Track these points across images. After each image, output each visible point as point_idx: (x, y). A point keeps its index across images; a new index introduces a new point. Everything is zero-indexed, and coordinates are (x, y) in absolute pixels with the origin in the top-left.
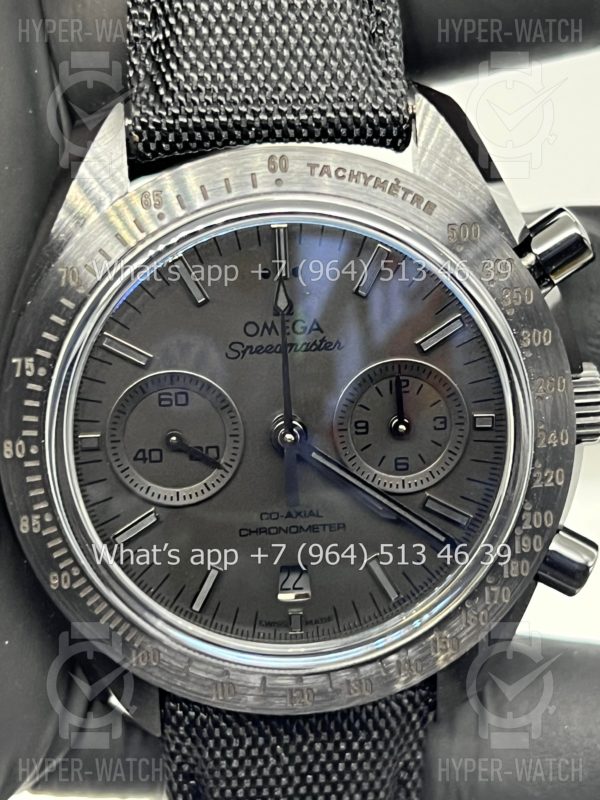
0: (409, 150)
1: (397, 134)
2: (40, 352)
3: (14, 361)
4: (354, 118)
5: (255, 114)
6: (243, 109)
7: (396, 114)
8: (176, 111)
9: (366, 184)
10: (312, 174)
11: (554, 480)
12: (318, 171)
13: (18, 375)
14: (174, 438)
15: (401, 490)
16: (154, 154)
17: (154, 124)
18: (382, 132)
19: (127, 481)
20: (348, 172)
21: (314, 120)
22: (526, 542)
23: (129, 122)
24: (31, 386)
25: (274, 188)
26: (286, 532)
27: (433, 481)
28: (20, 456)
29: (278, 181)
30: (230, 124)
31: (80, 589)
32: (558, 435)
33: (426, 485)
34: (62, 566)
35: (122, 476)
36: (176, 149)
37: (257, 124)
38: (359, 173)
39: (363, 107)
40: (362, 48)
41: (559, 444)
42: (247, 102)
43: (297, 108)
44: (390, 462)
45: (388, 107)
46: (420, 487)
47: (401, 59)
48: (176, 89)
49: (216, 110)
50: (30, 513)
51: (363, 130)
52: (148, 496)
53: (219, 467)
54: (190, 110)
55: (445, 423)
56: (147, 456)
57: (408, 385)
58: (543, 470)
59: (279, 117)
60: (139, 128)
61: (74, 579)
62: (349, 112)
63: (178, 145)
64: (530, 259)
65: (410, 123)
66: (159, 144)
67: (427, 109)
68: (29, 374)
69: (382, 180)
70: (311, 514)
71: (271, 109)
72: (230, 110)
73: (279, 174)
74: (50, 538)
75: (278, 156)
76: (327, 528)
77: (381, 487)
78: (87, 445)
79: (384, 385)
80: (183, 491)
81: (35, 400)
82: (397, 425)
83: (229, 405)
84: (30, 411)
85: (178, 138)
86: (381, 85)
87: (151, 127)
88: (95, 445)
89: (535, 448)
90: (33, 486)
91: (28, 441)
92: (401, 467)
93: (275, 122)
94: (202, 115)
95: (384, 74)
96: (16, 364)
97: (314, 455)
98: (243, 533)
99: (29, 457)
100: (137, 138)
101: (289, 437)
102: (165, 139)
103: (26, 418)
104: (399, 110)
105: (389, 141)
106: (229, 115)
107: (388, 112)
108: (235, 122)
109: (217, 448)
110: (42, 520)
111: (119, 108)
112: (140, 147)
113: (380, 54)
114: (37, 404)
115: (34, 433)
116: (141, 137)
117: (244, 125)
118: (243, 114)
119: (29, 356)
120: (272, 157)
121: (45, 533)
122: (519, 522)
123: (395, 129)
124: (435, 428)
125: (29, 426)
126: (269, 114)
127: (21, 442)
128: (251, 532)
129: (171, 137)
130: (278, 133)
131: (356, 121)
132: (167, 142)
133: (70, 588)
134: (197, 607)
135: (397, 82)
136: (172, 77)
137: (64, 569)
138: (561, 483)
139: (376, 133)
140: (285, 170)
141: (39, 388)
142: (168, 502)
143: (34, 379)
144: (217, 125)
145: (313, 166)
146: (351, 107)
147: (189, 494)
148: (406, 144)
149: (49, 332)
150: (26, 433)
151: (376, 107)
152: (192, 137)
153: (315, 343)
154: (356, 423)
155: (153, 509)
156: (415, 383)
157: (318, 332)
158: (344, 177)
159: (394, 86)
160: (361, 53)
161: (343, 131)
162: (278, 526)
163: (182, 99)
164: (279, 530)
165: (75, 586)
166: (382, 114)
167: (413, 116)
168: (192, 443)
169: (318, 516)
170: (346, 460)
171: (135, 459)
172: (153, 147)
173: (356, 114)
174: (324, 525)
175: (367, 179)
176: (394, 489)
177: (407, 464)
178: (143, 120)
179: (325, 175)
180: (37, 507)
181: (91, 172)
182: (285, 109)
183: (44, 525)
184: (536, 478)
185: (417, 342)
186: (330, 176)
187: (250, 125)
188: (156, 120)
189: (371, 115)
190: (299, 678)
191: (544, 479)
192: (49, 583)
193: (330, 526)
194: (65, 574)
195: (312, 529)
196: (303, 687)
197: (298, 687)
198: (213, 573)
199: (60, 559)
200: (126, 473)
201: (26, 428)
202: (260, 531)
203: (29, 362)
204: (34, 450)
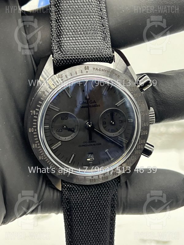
0: (113, 63)
1: (110, 60)
2: (37, 109)
3: (31, 111)
4: (101, 57)
5: (80, 56)
6: (78, 55)
7: (110, 56)
8: (63, 56)
9: (105, 72)
10: (94, 70)
11: (145, 133)
12: (95, 69)
13: (32, 114)
14: (65, 127)
15: (113, 136)
16: (58, 65)
17: (59, 59)
18: (107, 59)
19: (55, 136)
20: (101, 70)
21: (93, 57)
22: (140, 146)
24: (35, 117)
25: (86, 73)
26: (89, 146)
27: (119, 134)
28: (32, 131)
29: (87, 72)
30: (75, 59)
31: (46, 159)
32: (146, 123)
33: (118, 135)
34: (42, 155)
35: (54, 135)
36: (63, 64)
37: (81, 58)
39: (103, 54)
40: (102, 42)
41: (146, 125)
42: (79, 54)
43: (89, 55)
44: (110, 130)
45: (108, 54)
46: (117, 135)
47: (110, 44)
48: (63, 51)
49: (72, 56)
50: (35, 143)
51: (103, 59)
52: (59, 139)
53: (74, 132)
54: (66, 56)
55: (122, 121)
56: (59, 130)
57: (114, 114)
58: (143, 131)
59: (85, 57)
60: (55, 60)
61: (44, 157)
62: (100, 55)
63: (64, 63)
64: (139, 86)
65: (113, 57)
66: (59, 63)
67: (117, 54)
68: (34, 114)
70: (94, 142)
71: (84, 55)
72: (75, 56)
73: (87, 70)
74: (39, 149)
75: (87, 66)
77: (108, 136)
78: (46, 129)
79: (109, 114)
80: (67, 138)
82: (112, 122)
83: (76, 119)
84: (35, 122)
85: (64, 62)
86: (107, 50)
87: (58, 60)
88: (48, 128)
89: (141, 127)
90: (35, 138)
91: (34, 128)
92: (113, 131)
93: (85, 58)
94: (69, 57)
95: (107, 47)
96: (31, 112)
97: (95, 129)
99: (34, 132)
100: (55, 62)
101: (90, 126)
102: (61, 62)
103: (34, 124)
104: (111, 55)
105: (108, 61)
106: (75, 57)
107: (108, 55)
108: (76, 58)
109: (74, 128)
110: (37, 145)
111: (51, 56)
112: (56, 64)
113: (106, 43)
114: (36, 120)
115: (35, 127)
116: (56, 62)
117: (78, 59)
118: (78, 56)
119: (34, 110)
120: (85, 67)
121: (38, 148)
122: (138, 142)
123: (110, 59)
124: (120, 123)
125: (34, 125)
126: (83, 56)
127: (33, 129)
128: (81, 146)
129: (62, 62)
130: (85, 60)
131: (102, 57)
132: (61, 63)
133: (44, 159)
134: (70, 162)
135: (110, 49)
136: (62, 49)
138: (147, 134)
139: (106, 59)
140: (88, 69)
142: (64, 140)
143: (36, 115)
144: (72, 59)
145: (94, 68)
146: (100, 54)
147: (68, 138)
148: (112, 62)
149: (38, 105)
150: (34, 127)
151: (106, 54)
152: (67, 62)
153: (94, 105)
154: (103, 122)
155: (60, 142)
156: (116, 113)
157: (95, 103)
159: (109, 50)
160: (102, 43)
161: (99, 59)
163: (65, 53)
164: (87, 145)
165: (45, 159)
166: (107, 56)
167: (114, 56)
168: (69, 127)
169: (96, 142)
170: (101, 130)
171: (57, 131)
172: (58, 64)
173: (102, 56)
174: (97, 144)
176: (111, 136)
178: (56, 58)
179: (97, 70)
180: (36, 142)
181: (46, 70)
182: (87, 55)
183: (38, 146)
184: (141, 133)
185: (116, 105)
187: (79, 58)
188: (59, 58)
189: (105, 56)
190: (92, 177)
191: (143, 133)
192: (39, 158)
194: (43, 156)
195: (94, 145)
196: (93, 179)
197: (92, 178)
198: (73, 155)
199: (41, 153)
200: (55, 134)
201: (34, 126)
202: (83, 146)
203: (34, 112)
204: (35, 130)
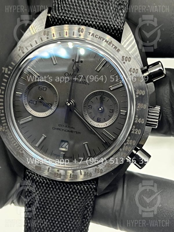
2: (10, 67)
5: (82, 20)
6: (79, 18)
8: (62, 15)
9: (103, 41)
10: (89, 35)
11: (137, 132)
12: (91, 35)
13: (3, 72)
15: (97, 126)
18: (115, 31)
19: (26, 107)
20: (98, 37)
22: (127, 148)
23: (50, 15)
24: (6, 76)
26: (65, 131)
27: (106, 126)
29: (80, 35)
32: (141, 120)
33: (104, 127)
34: (3, 125)
38: (101, 37)
41: (141, 123)
42: (80, 16)
43: (93, 21)
44: (96, 119)
46: (102, 127)
48: (63, 9)
52: (31, 113)
53: (50, 109)
54: (65, 15)
55: (113, 111)
56: (33, 102)
57: (105, 99)
58: (135, 128)
59: (88, 22)
60: (52, 17)
61: (6, 129)
62: (107, 24)
68: (6, 72)
69: (107, 41)
70: (72, 128)
71: (86, 19)
72: (76, 17)
73: (81, 33)
74: (2, 117)
75: (81, 28)
76: (76, 132)
78: (18, 95)
79: (99, 97)
80: (40, 113)
81: (6, 79)
83: (56, 93)
84: (4, 82)
87: (55, 18)
88: (20, 96)
91: (2, 90)
92: (98, 121)
94: (68, 17)
96: (3, 69)
97: (75, 111)
98: (54, 128)
99: (1, 94)
101: (69, 104)
103: (3, 84)
104: (120, 26)
105: (117, 34)
106: (75, 19)
109: (51, 104)
114: (6, 81)
115: (4, 88)
116: (52, 20)
120: (79, 28)
121: (1, 115)
122: (126, 142)
124: (110, 112)
127: (0, 90)
128: (55, 129)
133: (5, 131)
134: (37, 145)
137: (4, 126)
141: (7, 76)
142: (35, 115)
143: (7, 74)
145: (90, 33)
149: (13, 62)
150: (2, 88)
151: (114, 24)
153: (82, 82)
154: (89, 106)
155: (31, 116)
156: (107, 98)
157: (84, 79)
158: (97, 37)
161: (104, 29)
162: (63, 129)
163: (64, 12)
164: (63, 130)
166: (116, 27)
169: (74, 129)
170: (84, 115)
171: (30, 102)
172: (55, 23)
173: (109, 25)
174: (75, 132)
175: (103, 39)
176: (95, 126)
177: (100, 120)
178: (53, 15)
180: (0, 108)
182: (90, 20)
183: (1, 113)
184: (133, 130)
185: (109, 87)
186: (94, 36)
188: (56, 16)
190: (58, 170)
191: (135, 131)
193: (77, 132)
195: (72, 131)
196: (59, 173)
197: (57, 172)
198: (43, 138)
199: (4, 123)
200: (26, 105)
201: (2, 86)
202: (57, 129)
203: (7, 69)
204: (3, 93)
